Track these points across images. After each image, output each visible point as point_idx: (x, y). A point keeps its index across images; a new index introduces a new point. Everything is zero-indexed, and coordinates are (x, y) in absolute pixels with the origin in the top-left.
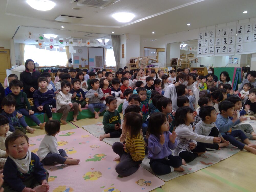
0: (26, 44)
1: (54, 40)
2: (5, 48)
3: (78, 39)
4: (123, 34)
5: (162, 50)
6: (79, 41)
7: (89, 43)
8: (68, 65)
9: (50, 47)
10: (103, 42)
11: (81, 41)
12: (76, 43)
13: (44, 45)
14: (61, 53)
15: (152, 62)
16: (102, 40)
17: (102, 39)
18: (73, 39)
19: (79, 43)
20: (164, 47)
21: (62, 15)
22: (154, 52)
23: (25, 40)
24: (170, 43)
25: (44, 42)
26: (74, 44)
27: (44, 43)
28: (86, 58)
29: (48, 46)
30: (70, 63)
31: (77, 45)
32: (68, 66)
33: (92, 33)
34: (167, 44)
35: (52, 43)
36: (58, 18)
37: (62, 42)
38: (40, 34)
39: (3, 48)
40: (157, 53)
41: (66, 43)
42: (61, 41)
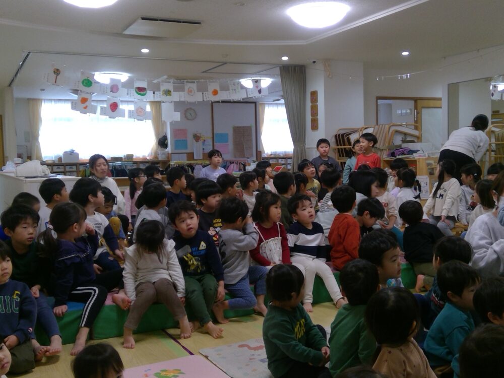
0: (44, 100)
1: (120, 86)
3: (187, 82)
4: (314, 62)
5: (432, 103)
6: (188, 86)
7: (215, 93)
8: (156, 155)
9: (111, 106)
10: (257, 87)
11: (194, 86)
12: (182, 93)
13: (93, 101)
14: (139, 121)
15: (404, 141)
16: (253, 80)
17: (253, 78)
18: (172, 81)
19: (190, 91)
20: (440, 92)
21: (143, 19)
22: (409, 111)
23: (44, 90)
24: (457, 83)
25: (93, 93)
26: (176, 96)
27: (94, 97)
28: (207, 134)
29: (105, 106)
30: (164, 149)
31: (182, 99)
32: (156, 157)
33: (226, 63)
34: (449, 84)
35: (114, 94)
36: (132, 27)
37: (142, 93)
38: (83, 73)
40: (418, 113)
41: (154, 93)
42: (141, 90)
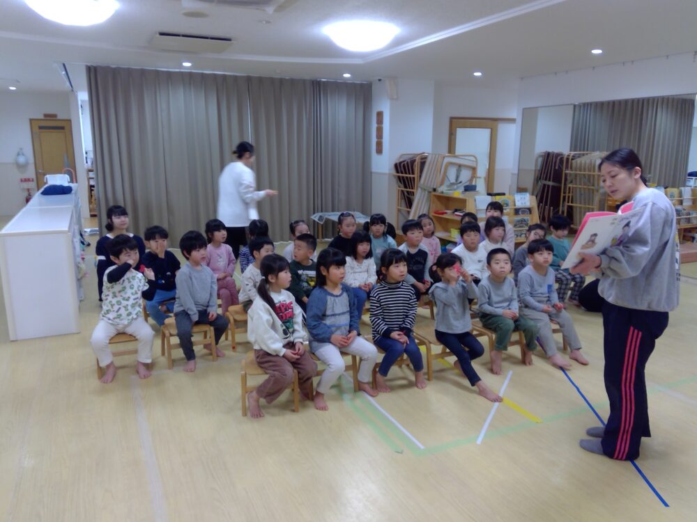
2: (59, 118)
4: (380, 80)
20: (515, 113)
21: (161, 34)
24: (537, 107)
34: (524, 109)
39: (55, 116)
